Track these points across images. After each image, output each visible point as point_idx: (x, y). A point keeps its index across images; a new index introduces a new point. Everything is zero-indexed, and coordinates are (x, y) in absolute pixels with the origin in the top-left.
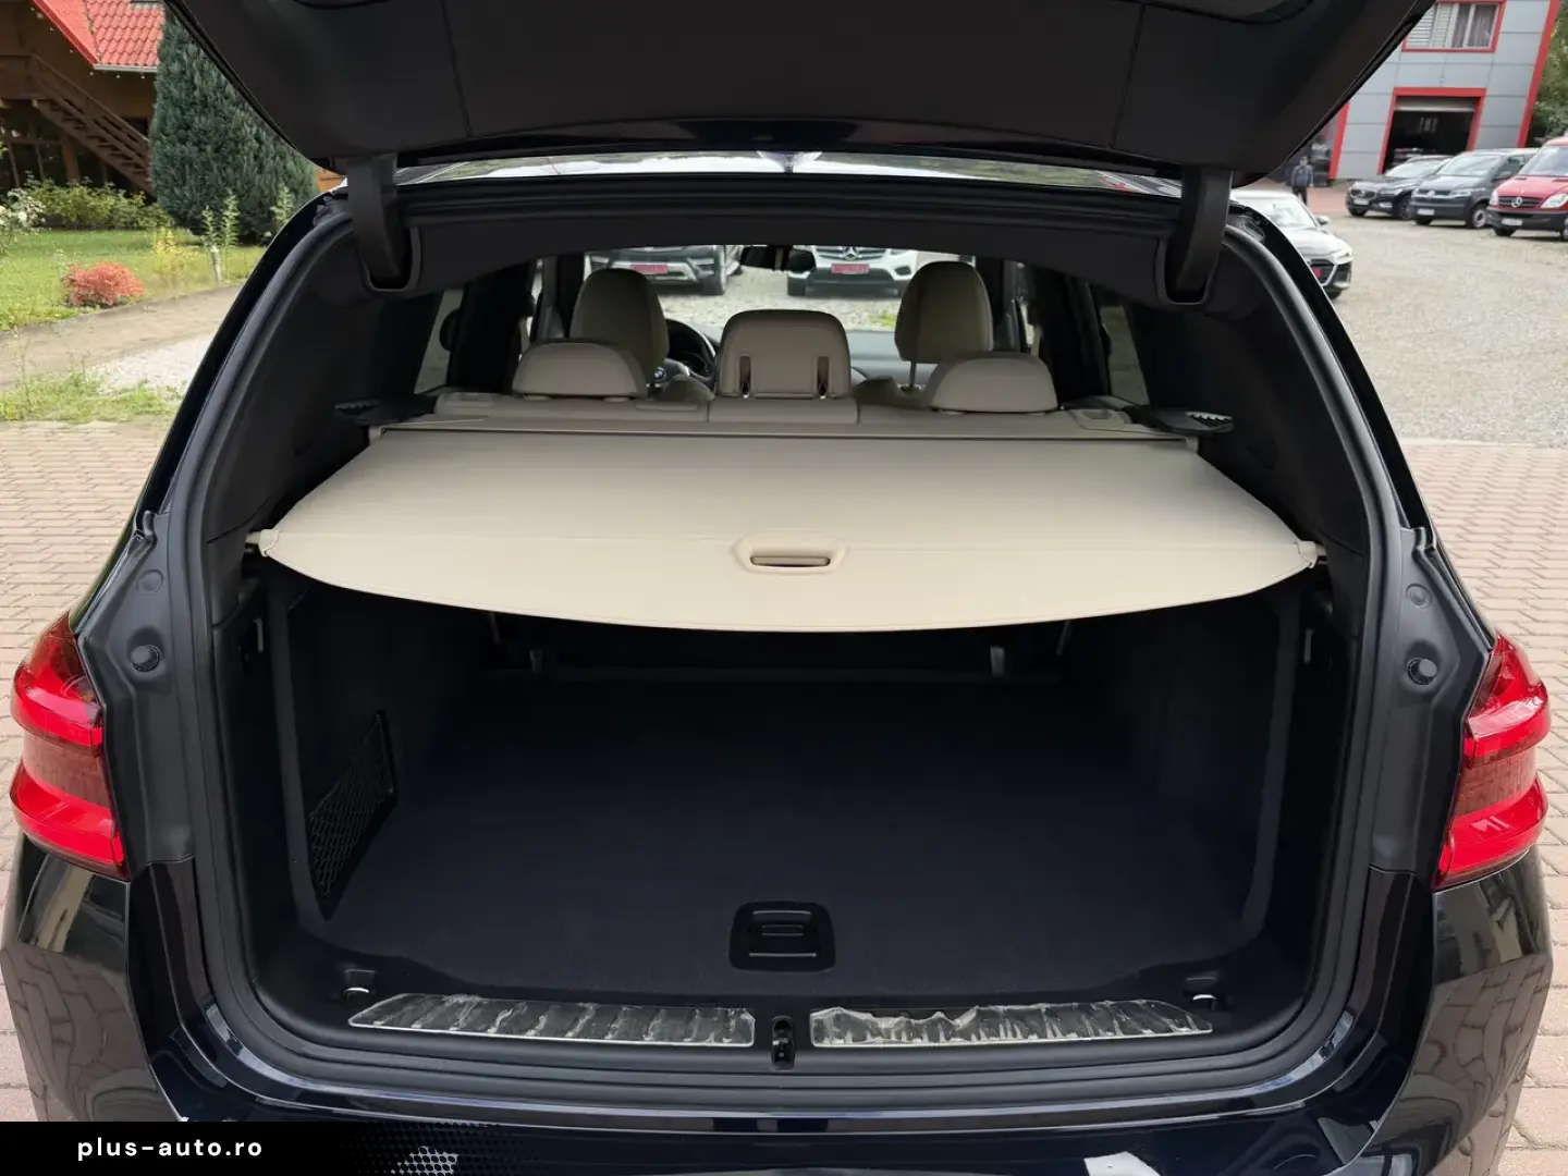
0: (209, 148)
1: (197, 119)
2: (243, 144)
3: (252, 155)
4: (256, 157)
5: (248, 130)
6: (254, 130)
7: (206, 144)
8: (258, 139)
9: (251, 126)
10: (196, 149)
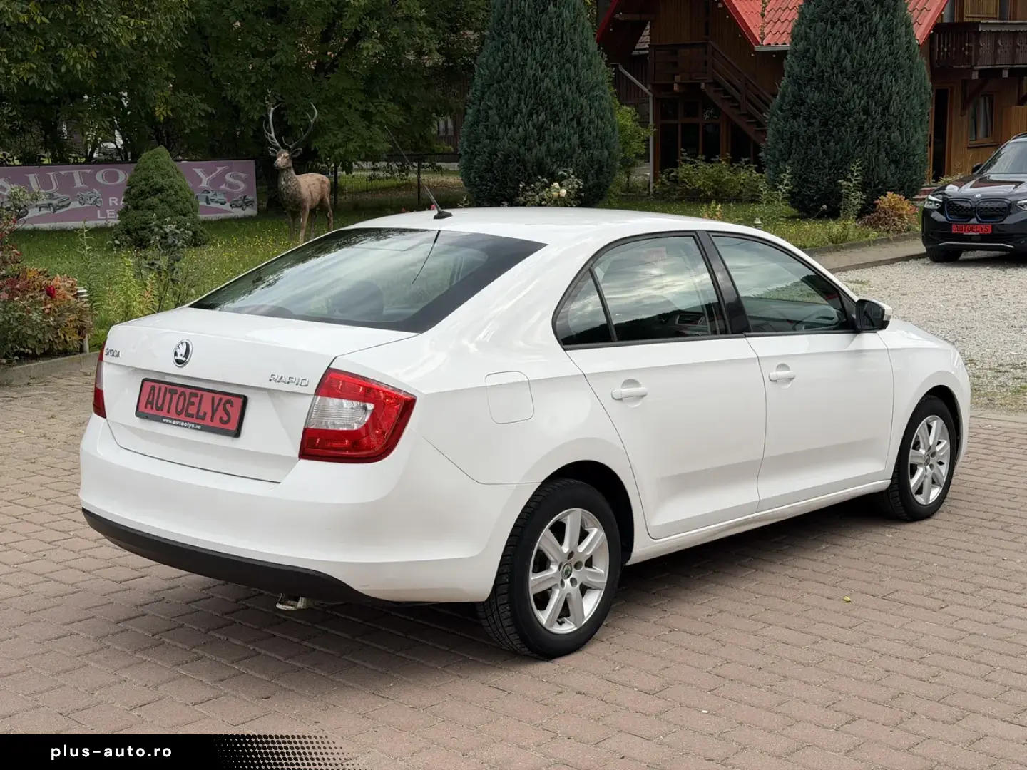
6: (863, 103)
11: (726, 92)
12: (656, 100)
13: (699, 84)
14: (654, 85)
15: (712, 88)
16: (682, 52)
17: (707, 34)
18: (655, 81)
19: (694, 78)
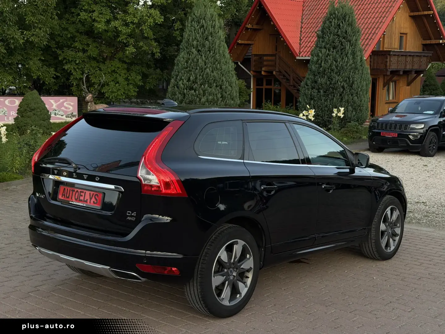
0: (322, 91)
1: (319, 79)
2: (336, 90)
3: (339, 94)
4: (341, 95)
5: (340, 84)
6: (342, 84)
7: (321, 89)
8: (343, 87)
9: (341, 82)
10: (317, 91)
11: (284, 76)
12: (254, 78)
13: (273, 72)
14: (253, 71)
15: (278, 74)
16: (265, 58)
17: (276, 51)
18: (254, 69)
19: (270, 69)
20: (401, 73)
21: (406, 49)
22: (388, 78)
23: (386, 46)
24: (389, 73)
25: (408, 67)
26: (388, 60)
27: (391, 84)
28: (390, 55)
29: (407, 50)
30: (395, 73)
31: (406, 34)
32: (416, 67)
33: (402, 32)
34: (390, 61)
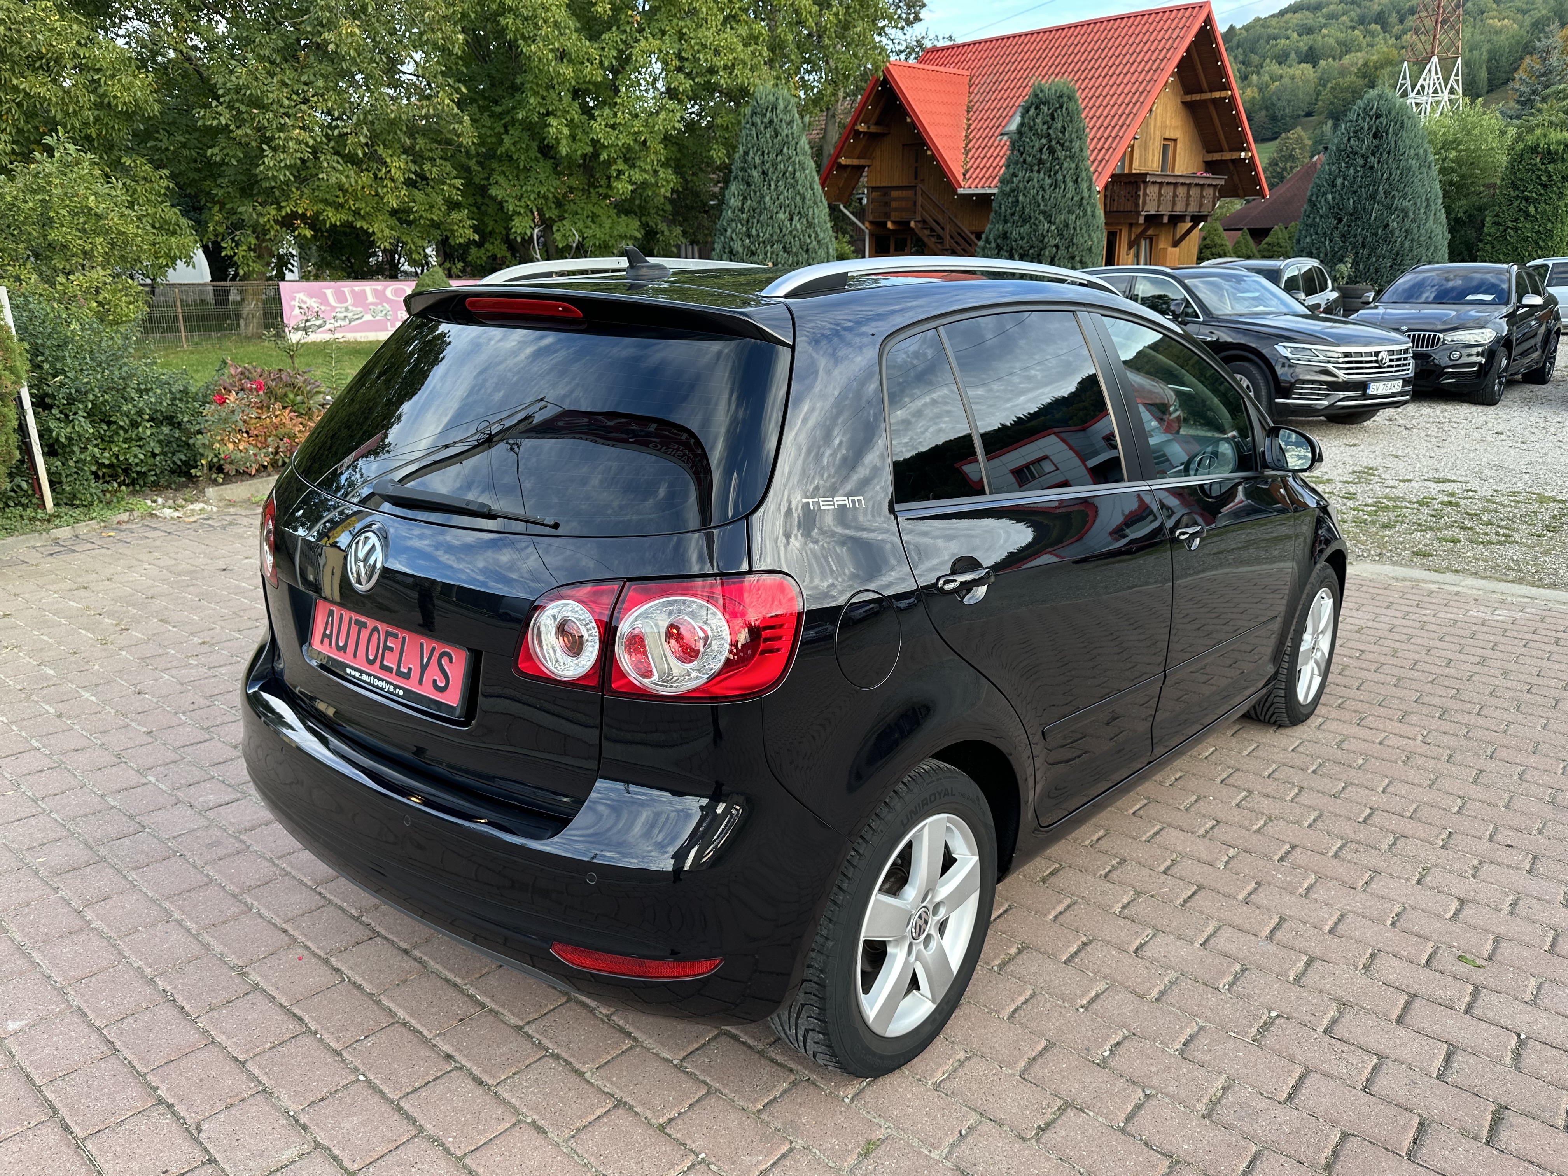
11: (932, 230)
12: (872, 235)
13: (909, 222)
14: (871, 222)
15: (920, 226)
16: (894, 194)
17: (916, 178)
18: (871, 219)
19: (905, 216)
20: (1165, 220)
21: (1173, 170)
22: (1140, 230)
23: (1136, 164)
24: (1141, 220)
25: (1179, 208)
26: (1141, 193)
27: (1143, 243)
28: (1145, 182)
29: (1177, 173)
30: (1153, 220)
31: (1175, 140)
32: (1193, 208)
33: (1167, 136)
34: (1145, 194)
